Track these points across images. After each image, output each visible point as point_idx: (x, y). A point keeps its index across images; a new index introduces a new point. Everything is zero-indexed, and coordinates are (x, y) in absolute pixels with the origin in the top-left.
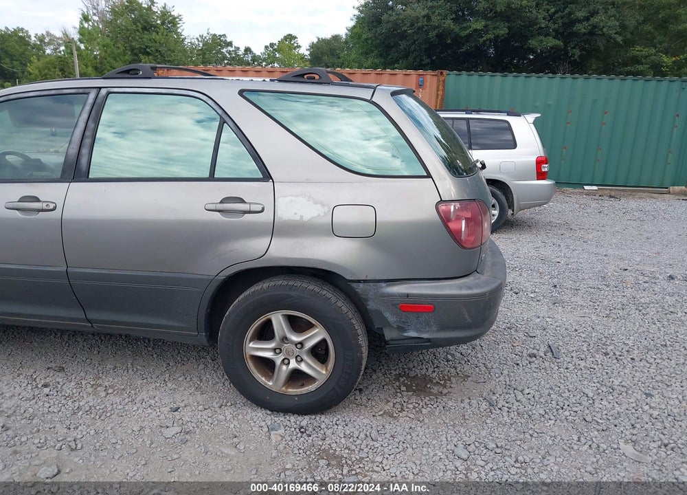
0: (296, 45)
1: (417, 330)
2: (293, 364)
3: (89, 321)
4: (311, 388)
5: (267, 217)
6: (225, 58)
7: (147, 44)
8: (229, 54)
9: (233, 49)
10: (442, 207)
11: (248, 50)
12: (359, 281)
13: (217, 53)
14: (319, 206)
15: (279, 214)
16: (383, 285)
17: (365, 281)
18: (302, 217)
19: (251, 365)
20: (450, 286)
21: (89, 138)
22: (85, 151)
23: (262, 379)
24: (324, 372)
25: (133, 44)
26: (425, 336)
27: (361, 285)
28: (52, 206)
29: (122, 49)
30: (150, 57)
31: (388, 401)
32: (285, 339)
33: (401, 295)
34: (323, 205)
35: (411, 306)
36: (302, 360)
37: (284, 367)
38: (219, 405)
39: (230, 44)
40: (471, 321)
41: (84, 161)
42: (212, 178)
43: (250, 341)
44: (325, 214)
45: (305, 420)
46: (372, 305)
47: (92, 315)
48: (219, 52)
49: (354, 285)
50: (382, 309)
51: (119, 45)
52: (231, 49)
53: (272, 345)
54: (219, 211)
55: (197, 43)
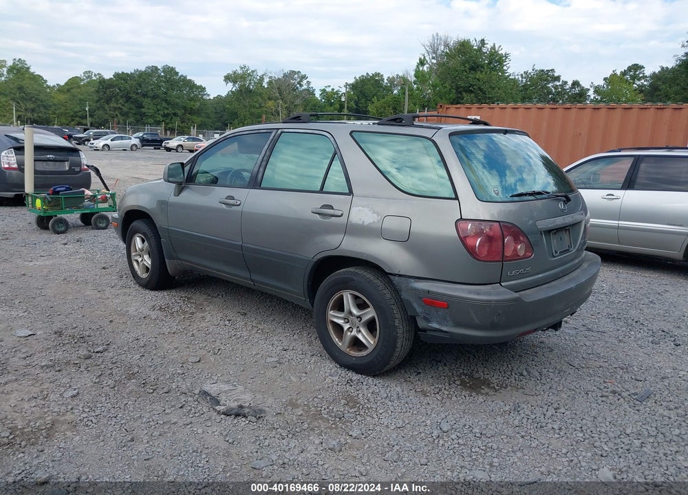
0: (641, 75)
1: (439, 323)
2: (354, 333)
3: (252, 281)
4: (364, 353)
5: (343, 220)
6: (550, 92)
7: (472, 83)
8: (555, 88)
9: (561, 83)
10: (461, 224)
11: (576, 84)
12: (395, 275)
13: (542, 87)
14: (375, 215)
15: (350, 219)
16: (412, 280)
17: (400, 275)
18: (363, 222)
19: (330, 328)
20: (463, 290)
21: (266, 161)
22: (261, 170)
23: (336, 340)
24: (372, 343)
25: (459, 83)
26: (445, 329)
27: (396, 278)
28: (239, 202)
29: (449, 87)
30: (472, 95)
31: (433, 385)
32: (350, 313)
33: (424, 291)
34: (378, 215)
35: (432, 301)
36: (360, 331)
37: (349, 333)
38: (312, 354)
39: (558, 78)
40: (479, 323)
41: (260, 176)
42: (321, 191)
43: (331, 310)
44: (378, 221)
45: (356, 377)
46: (404, 295)
47: (254, 277)
48: (545, 87)
49: (391, 277)
50: (412, 300)
51: (447, 85)
52: (558, 84)
53: (342, 315)
54: (318, 214)
55: (520, 79)
